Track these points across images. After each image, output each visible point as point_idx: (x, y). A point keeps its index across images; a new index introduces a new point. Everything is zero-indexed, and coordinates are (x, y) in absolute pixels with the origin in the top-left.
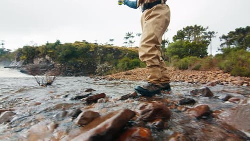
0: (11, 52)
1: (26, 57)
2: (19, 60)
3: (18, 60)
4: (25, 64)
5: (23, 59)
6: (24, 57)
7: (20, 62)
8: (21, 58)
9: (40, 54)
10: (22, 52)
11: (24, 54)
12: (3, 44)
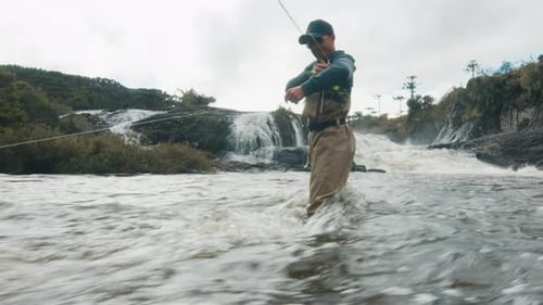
0: (435, 103)
1: (480, 110)
2: (460, 125)
3: (457, 124)
4: (476, 134)
5: (470, 120)
6: (475, 113)
7: (463, 128)
8: (466, 117)
9: (522, 96)
10: (467, 100)
11: (474, 104)
12: (412, 86)
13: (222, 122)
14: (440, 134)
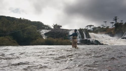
12: (116, 20)
13: (67, 33)
14: (124, 35)
